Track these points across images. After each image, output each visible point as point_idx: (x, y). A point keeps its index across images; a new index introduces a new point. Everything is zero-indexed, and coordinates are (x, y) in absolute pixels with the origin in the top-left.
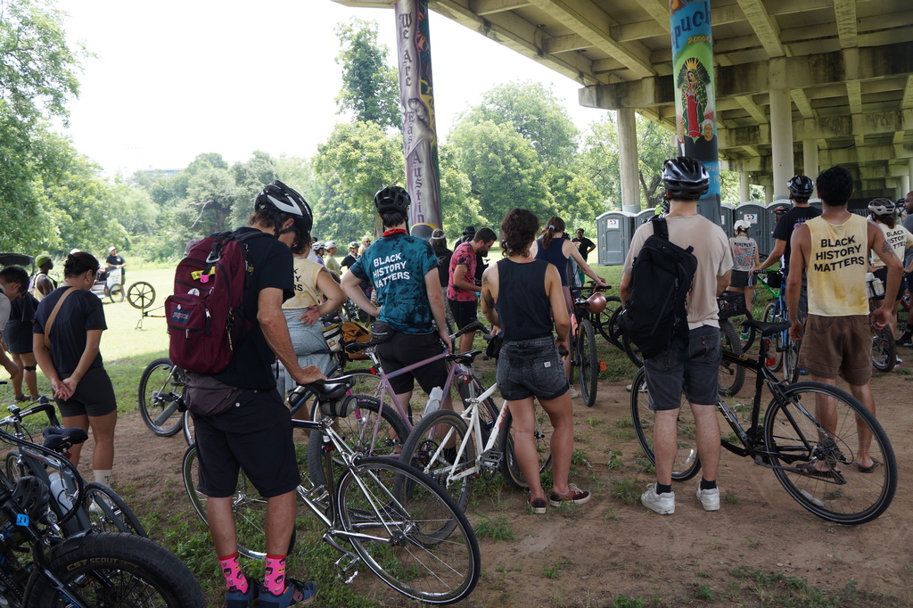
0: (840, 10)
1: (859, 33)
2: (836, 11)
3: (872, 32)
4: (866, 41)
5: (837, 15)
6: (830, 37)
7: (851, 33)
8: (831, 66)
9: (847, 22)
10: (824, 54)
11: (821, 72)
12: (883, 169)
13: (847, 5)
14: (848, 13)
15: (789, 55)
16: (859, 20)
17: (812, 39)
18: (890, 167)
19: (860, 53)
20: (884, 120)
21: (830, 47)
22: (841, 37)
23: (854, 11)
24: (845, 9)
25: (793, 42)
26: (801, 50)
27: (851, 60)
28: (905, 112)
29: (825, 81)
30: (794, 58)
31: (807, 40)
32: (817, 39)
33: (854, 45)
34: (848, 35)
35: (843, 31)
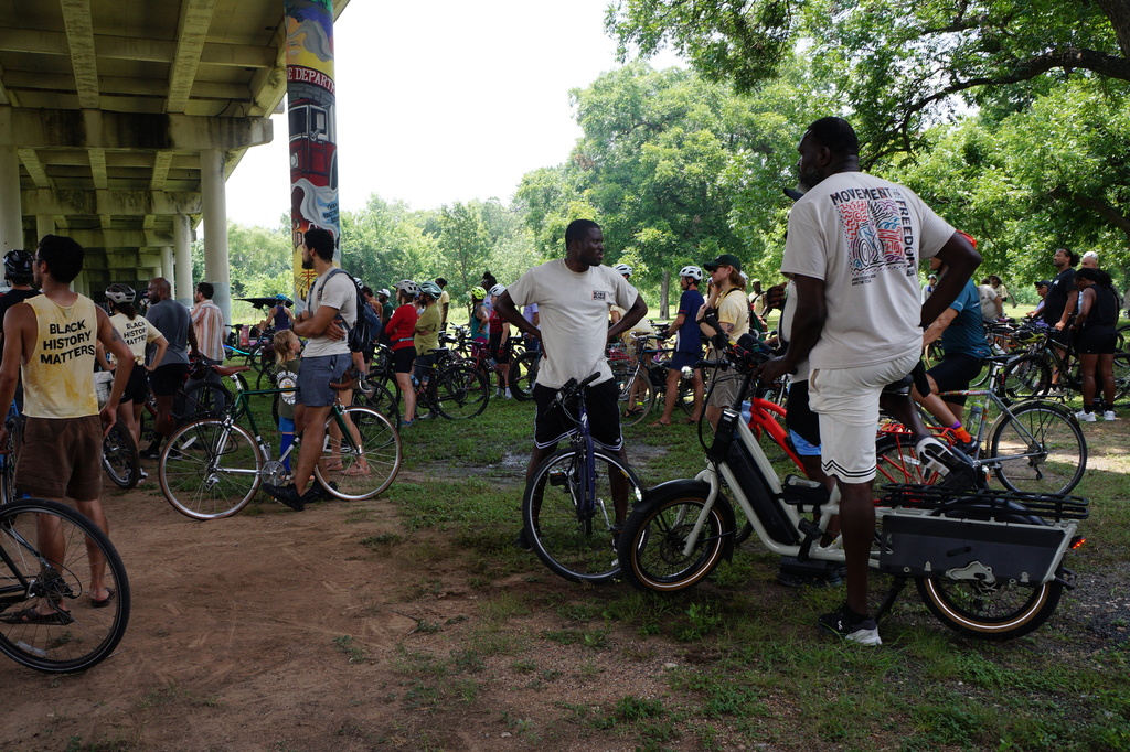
0: (78, 61)
1: (101, 94)
2: (73, 61)
3: (116, 95)
4: (110, 104)
5: (74, 66)
6: (67, 92)
7: (91, 91)
8: (67, 127)
9: (87, 77)
10: (61, 111)
11: (57, 133)
12: (133, 258)
13: (86, 57)
14: (87, 66)
15: (15, 104)
16: (101, 77)
17: (46, 90)
18: (142, 257)
19: (103, 117)
20: (133, 200)
21: (67, 103)
22: (81, 94)
23: (94, 65)
24: (84, 61)
25: (20, 89)
26: (32, 101)
27: (92, 122)
28: (155, 193)
29: (61, 144)
30: (22, 109)
31: (38, 90)
32: (52, 90)
33: (95, 107)
34: (87, 92)
35: (83, 87)
